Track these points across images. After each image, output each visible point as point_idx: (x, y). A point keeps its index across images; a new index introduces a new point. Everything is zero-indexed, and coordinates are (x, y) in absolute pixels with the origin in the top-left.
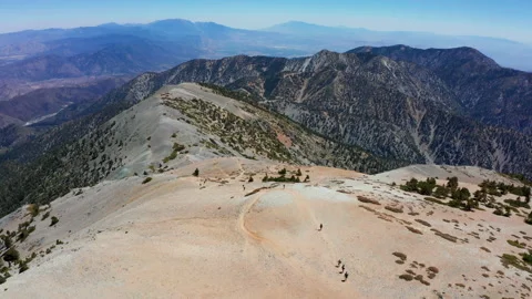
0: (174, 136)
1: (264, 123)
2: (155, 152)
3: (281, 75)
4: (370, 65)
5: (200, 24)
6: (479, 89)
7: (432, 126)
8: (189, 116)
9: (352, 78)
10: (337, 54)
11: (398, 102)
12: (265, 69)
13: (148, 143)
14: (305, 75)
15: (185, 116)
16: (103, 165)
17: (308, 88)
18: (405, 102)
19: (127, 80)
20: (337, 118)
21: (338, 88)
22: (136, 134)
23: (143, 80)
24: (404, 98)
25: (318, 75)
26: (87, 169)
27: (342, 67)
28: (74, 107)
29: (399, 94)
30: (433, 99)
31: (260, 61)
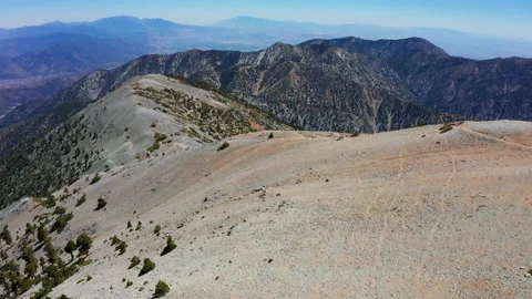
0: (153, 126)
1: (237, 112)
2: (135, 143)
3: (237, 68)
4: (324, 56)
5: (147, 21)
6: (430, 77)
7: (389, 115)
8: (164, 105)
9: (308, 69)
10: (292, 47)
11: (354, 92)
12: (219, 63)
13: (125, 134)
14: (261, 68)
15: (160, 106)
16: (78, 159)
17: (265, 81)
18: (361, 91)
19: (76, 79)
20: (295, 109)
21: (295, 80)
22: (111, 126)
23: (94, 77)
24: (360, 88)
25: (273, 68)
26: (60, 165)
27: (297, 59)
28: (22, 108)
29: (355, 85)
30: (388, 88)
31: (213, 55)
